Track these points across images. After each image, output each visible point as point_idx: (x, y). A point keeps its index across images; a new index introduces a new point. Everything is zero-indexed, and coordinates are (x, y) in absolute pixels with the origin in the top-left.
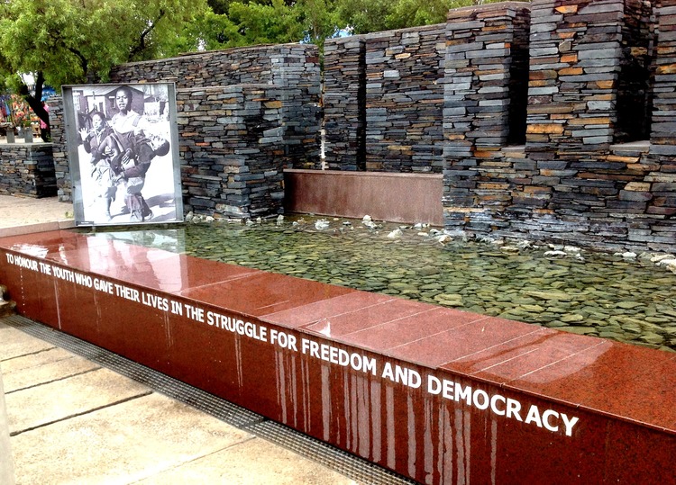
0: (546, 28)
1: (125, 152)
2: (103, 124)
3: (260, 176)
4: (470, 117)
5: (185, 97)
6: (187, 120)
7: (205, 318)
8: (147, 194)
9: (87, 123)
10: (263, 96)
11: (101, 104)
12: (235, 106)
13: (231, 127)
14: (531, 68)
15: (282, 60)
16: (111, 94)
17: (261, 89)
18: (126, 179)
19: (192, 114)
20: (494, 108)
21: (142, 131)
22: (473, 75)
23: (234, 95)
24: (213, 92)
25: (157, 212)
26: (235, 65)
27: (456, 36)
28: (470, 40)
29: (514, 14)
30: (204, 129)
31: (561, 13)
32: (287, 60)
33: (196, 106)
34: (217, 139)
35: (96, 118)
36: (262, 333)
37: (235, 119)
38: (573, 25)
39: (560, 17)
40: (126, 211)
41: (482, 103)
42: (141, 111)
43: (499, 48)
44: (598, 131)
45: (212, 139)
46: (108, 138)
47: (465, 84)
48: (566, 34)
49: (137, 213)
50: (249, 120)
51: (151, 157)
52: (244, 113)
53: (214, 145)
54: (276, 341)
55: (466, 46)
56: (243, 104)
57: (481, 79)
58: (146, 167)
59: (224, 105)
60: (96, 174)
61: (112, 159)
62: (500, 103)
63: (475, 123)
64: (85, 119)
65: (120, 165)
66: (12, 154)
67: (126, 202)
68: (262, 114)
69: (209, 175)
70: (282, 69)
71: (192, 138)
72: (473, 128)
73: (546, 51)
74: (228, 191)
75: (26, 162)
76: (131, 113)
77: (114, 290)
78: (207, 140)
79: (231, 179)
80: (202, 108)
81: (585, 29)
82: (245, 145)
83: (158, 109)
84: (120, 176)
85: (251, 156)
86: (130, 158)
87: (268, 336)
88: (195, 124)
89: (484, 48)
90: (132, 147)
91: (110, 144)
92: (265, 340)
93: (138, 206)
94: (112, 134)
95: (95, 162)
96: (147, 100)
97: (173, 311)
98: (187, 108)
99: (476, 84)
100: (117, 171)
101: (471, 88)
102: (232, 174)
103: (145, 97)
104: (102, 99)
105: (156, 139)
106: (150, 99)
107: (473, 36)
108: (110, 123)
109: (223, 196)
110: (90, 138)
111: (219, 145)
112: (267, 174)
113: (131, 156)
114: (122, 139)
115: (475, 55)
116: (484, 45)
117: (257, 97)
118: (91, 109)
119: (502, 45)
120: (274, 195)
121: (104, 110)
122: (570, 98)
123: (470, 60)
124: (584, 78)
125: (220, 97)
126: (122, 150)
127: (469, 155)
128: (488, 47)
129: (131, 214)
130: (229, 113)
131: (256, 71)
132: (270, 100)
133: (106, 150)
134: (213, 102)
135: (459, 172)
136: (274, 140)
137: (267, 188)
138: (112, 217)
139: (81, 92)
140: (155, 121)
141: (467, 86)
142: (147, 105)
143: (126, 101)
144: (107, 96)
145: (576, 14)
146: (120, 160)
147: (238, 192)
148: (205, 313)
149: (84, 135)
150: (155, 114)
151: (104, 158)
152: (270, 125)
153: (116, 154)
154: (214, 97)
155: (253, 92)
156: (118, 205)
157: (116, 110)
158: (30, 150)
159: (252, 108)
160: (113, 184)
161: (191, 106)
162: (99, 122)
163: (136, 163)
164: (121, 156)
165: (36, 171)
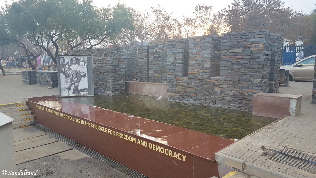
0: (193, 45)
1: (74, 76)
2: (69, 67)
3: (118, 83)
4: (174, 68)
5: (96, 60)
6: (97, 66)
7: (90, 125)
8: (80, 88)
9: (65, 67)
10: (119, 60)
11: (69, 62)
12: (110, 63)
13: (109, 68)
14: (189, 56)
15: (126, 50)
16: (71, 59)
17: (118, 58)
18: (74, 84)
19: (98, 64)
20: (180, 66)
21: (79, 70)
22: (174, 57)
23: (110, 60)
24: (104, 59)
25: (82, 94)
26: (113, 51)
27: (170, 46)
28: (173, 48)
29: (185, 41)
30: (102, 69)
31: (196, 41)
32: (128, 50)
33: (99, 62)
34: (105, 72)
35: (67, 65)
36: (106, 130)
37: (110, 66)
38: (200, 45)
39: (196, 42)
40: (73, 93)
41: (177, 65)
42: (79, 64)
43: (180, 50)
44: (207, 74)
45: (104, 72)
46: (70, 71)
47: (172, 60)
48: (198, 47)
49: (77, 94)
50: (114, 67)
51: (81, 78)
52: (113, 65)
53: (104, 73)
54: (109, 132)
55: (172, 49)
56: (113, 62)
57: (176, 58)
58: (80, 80)
59: (107, 62)
60: (66, 82)
61: (71, 77)
62: (181, 65)
63: (175, 70)
64: (64, 65)
65: (73, 79)
66: (45, 74)
67: (74, 90)
68: (119, 65)
69: (103, 82)
70: (126, 53)
71: (98, 71)
72: (175, 71)
73: (193, 51)
74: (108, 87)
75: (49, 77)
76: (77, 65)
77: (65, 116)
78: (102, 72)
79: (109, 83)
80: (101, 63)
81: (202, 46)
82: (113, 74)
83: (84, 64)
84: (72, 83)
85: (115, 77)
86: (76, 78)
87: (107, 131)
88: (99, 67)
89: (177, 50)
90: (76, 74)
91: (70, 73)
92: (107, 132)
93: (77, 92)
94: (71, 70)
95: (66, 78)
96: (81, 62)
97: (82, 123)
98: (97, 63)
99: (175, 59)
100: (72, 81)
101: (174, 61)
102: (110, 82)
103: (80, 61)
104: (69, 60)
105: (83, 73)
106: (82, 61)
107: (174, 46)
108: (71, 67)
109: (107, 88)
110: (65, 71)
111: (106, 74)
112: (120, 82)
113: (76, 77)
114: (73, 71)
115: (175, 51)
116: (177, 49)
117: (117, 60)
118: (66, 63)
119: (181, 49)
120: (122, 88)
121: (69, 63)
122: (199, 64)
123: (173, 53)
124: (203, 59)
125: (106, 60)
126: (73, 75)
127: (174, 79)
128: (178, 50)
129: (75, 94)
130: (109, 65)
131: (119, 53)
132: (121, 61)
133: (69, 75)
134: (104, 61)
135: (171, 83)
136: (122, 72)
137: (120, 86)
138: (70, 94)
139: (64, 58)
140: (83, 68)
141: (173, 60)
142: (80, 63)
143: (75, 61)
144: (70, 59)
145: (200, 41)
146: (73, 78)
147: (111, 87)
148: (90, 124)
149: (63, 70)
150: (83, 65)
151: (68, 77)
152: (121, 68)
153: (72, 76)
154: (105, 60)
155: (116, 59)
156: (71, 91)
157: (73, 64)
158: (51, 73)
159: (115, 63)
160: (70, 85)
161: (98, 62)
162: (68, 67)
163: (77, 79)
164: (73, 76)
165: (52, 80)
